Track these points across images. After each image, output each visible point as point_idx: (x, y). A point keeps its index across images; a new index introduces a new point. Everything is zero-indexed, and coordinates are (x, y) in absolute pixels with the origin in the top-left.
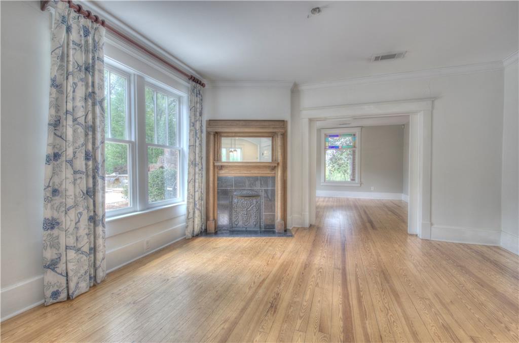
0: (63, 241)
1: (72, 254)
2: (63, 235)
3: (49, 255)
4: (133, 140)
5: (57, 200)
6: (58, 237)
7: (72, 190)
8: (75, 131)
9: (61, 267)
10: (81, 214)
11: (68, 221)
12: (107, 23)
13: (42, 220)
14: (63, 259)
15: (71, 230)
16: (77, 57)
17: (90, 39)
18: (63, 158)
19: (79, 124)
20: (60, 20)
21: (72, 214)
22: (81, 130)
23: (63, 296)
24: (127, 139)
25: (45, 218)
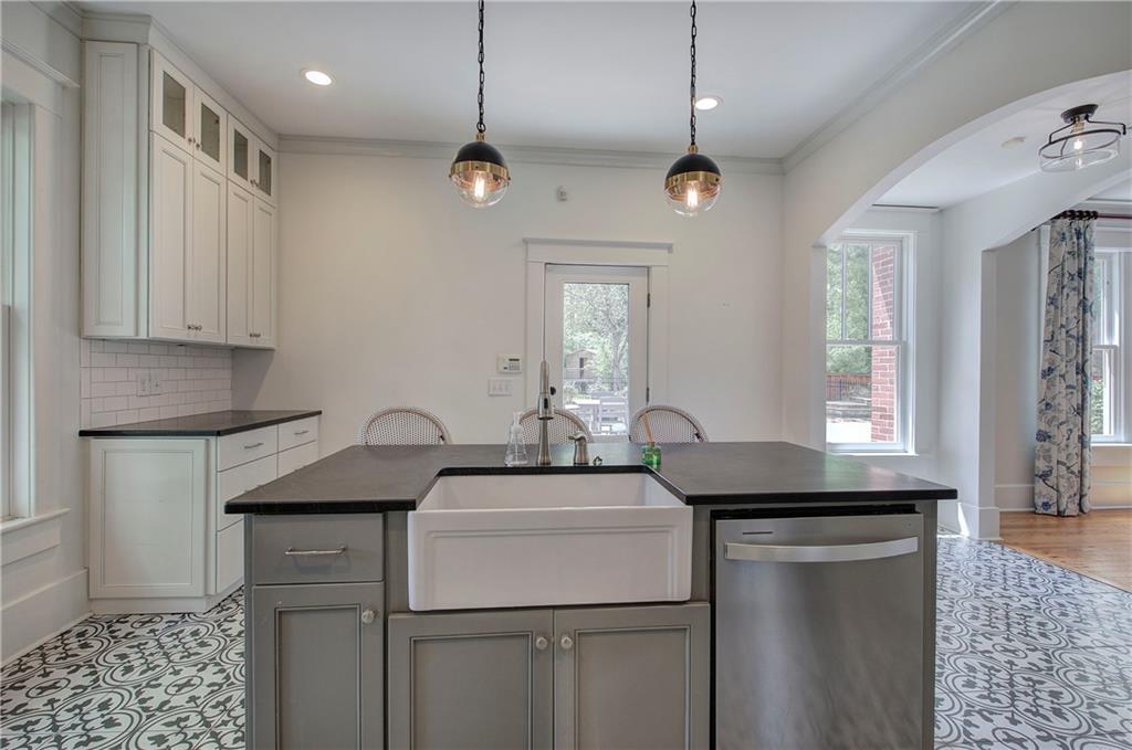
0: (1055, 456)
1: (1063, 469)
2: (1055, 448)
3: (1041, 465)
4: (1116, 342)
5: (1050, 413)
6: (1049, 450)
7: (1065, 404)
8: (1067, 343)
9: (1052, 480)
10: (1071, 430)
11: (1060, 435)
12: (1100, 212)
13: (1036, 431)
14: (1054, 473)
15: (1063, 445)
16: (1072, 266)
17: (1082, 241)
18: (1056, 373)
19: (1071, 336)
20: (1059, 237)
21: (1064, 428)
22: (1073, 342)
23: (1053, 510)
24: (1106, 343)
25: (1040, 431)
